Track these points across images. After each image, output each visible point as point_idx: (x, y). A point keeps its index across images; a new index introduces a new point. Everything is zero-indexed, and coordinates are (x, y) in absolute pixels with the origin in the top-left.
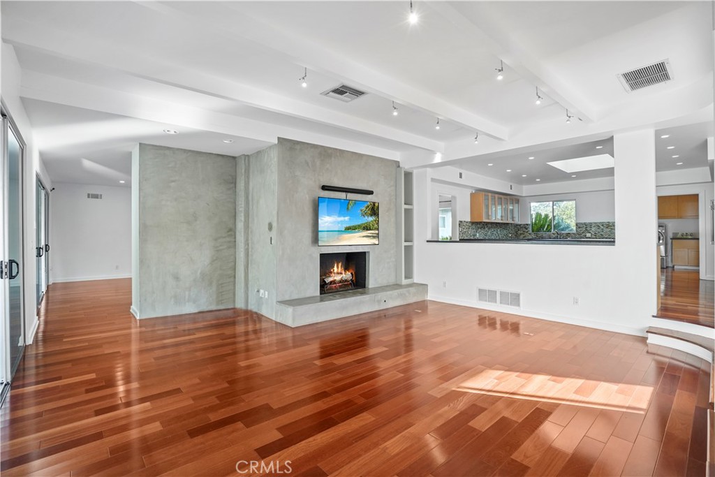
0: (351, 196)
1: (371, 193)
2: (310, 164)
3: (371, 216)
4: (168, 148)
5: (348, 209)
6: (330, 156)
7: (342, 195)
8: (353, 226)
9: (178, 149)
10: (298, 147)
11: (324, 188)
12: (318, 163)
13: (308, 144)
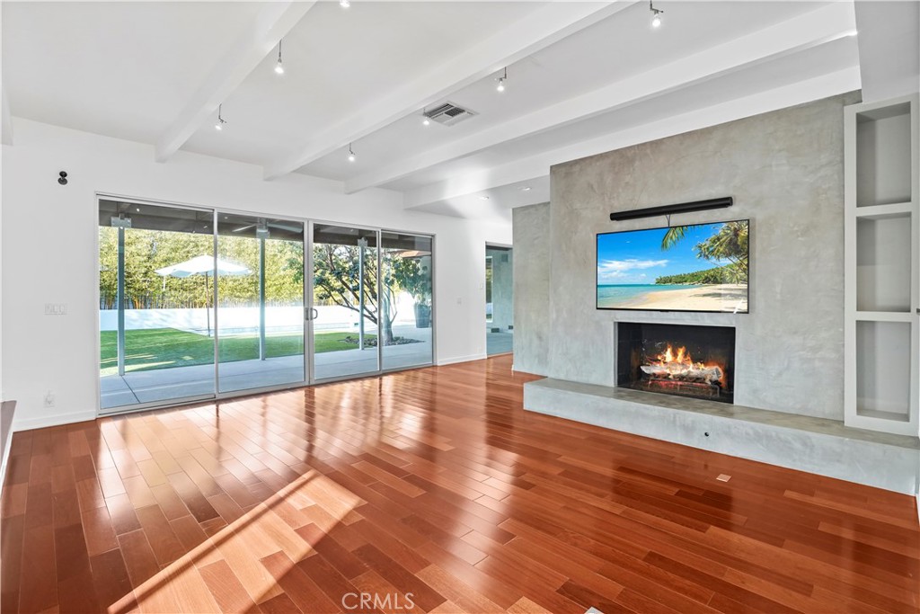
0: (677, 219)
1: (726, 202)
2: (595, 187)
3: (728, 255)
4: (532, 206)
5: (664, 245)
6: (631, 161)
7: (661, 221)
8: (680, 277)
9: (539, 205)
10: (577, 168)
11: (616, 217)
12: (608, 180)
13: (591, 157)
